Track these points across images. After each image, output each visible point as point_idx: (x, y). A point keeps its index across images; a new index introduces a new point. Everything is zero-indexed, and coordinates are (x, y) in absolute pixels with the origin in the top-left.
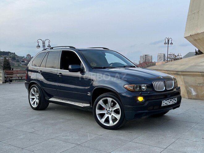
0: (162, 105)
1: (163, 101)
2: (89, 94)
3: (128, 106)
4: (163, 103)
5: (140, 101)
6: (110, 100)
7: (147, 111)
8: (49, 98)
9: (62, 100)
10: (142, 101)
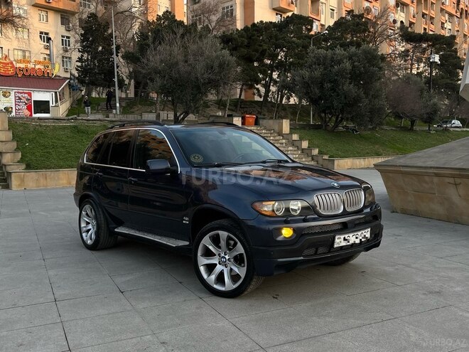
0: (335, 246)
1: (337, 237)
2: (186, 221)
3: (261, 248)
4: (337, 240)
5: (287, 236)
6: (224, 234)
7: (302, 258)
8: (114, 226)
9: (139, 231)
10: (290, 237)
